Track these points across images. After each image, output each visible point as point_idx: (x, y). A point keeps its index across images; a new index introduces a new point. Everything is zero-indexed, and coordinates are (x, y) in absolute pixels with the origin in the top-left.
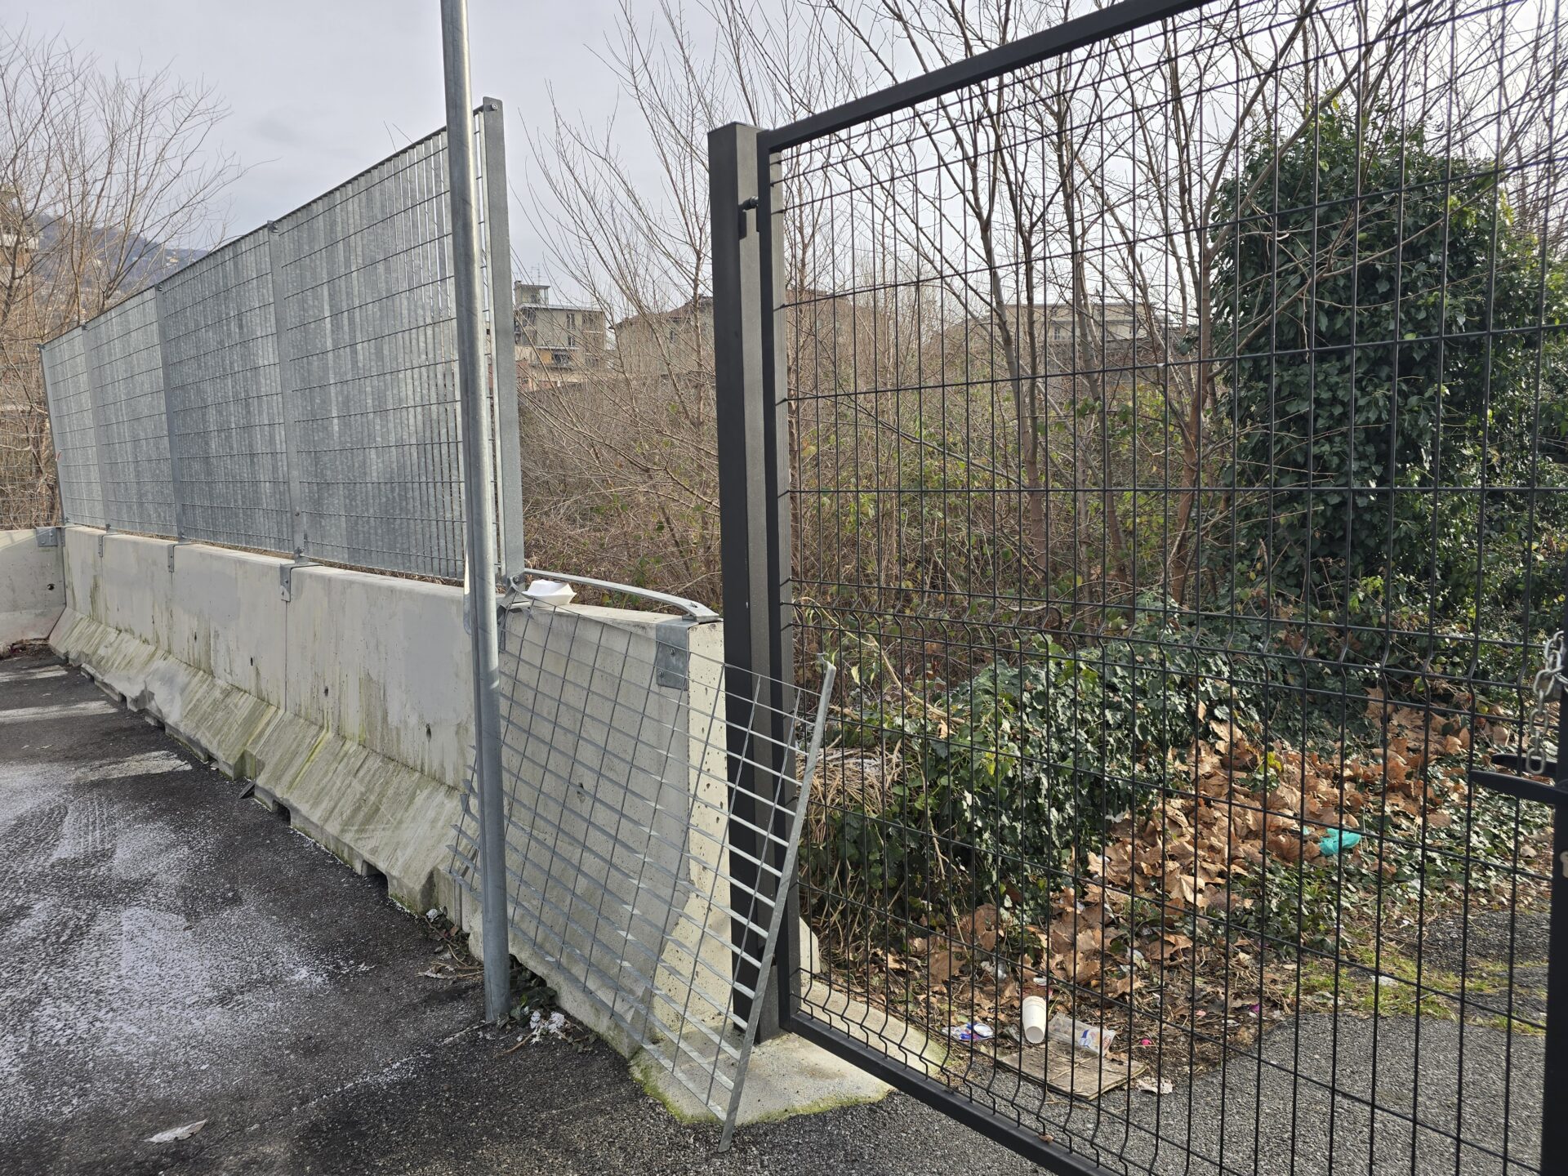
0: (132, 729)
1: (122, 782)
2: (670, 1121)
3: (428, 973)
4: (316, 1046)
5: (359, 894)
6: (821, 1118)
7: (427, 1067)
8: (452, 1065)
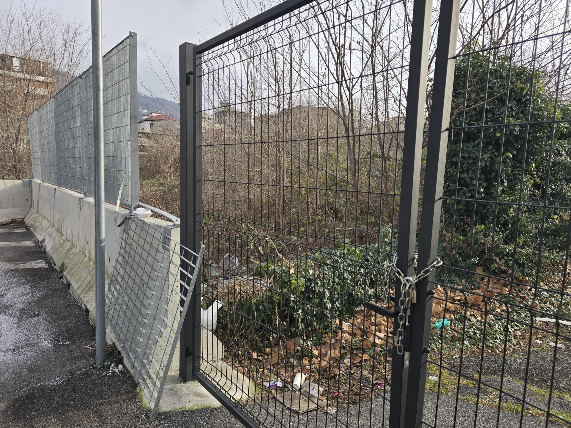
0: (36, 252)
1: (22, 270)
2: (140, 408)
3: (87, 347)
4: (36, 370)
5: (80, 316)
6: (193, 412)
7: (68, 380)
8: (76, 381)
